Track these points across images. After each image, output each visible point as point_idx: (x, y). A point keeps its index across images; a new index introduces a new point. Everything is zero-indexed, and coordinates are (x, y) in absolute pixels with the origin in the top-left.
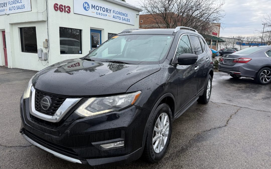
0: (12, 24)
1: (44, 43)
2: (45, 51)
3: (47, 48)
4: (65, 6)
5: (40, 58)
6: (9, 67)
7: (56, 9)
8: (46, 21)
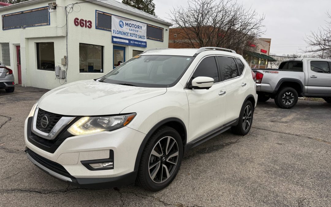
0: (28, 39)
1: (62, 59)
2: (63, 68)
3: (66, 65)
4: (86, 20)
5: (57, 76)
6: (23, 85)
7: (77, 23)
8: (65, 37)
